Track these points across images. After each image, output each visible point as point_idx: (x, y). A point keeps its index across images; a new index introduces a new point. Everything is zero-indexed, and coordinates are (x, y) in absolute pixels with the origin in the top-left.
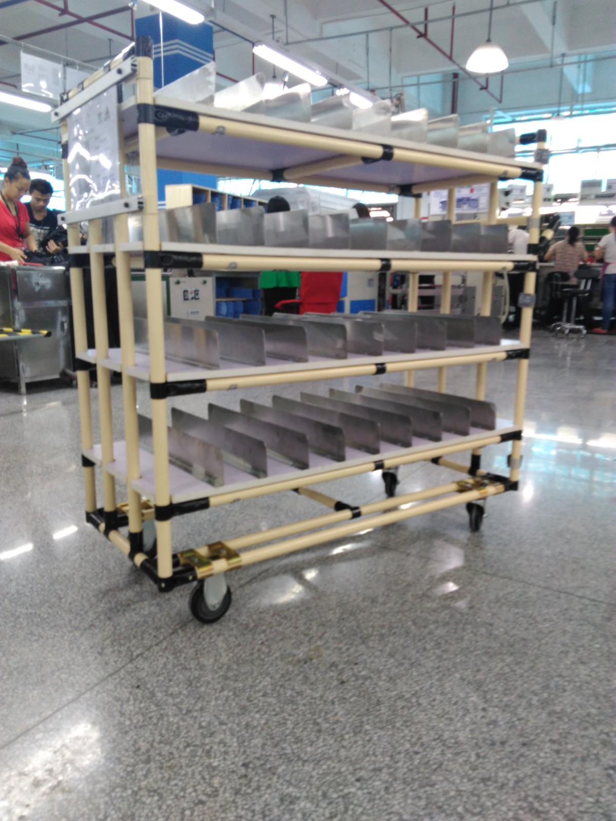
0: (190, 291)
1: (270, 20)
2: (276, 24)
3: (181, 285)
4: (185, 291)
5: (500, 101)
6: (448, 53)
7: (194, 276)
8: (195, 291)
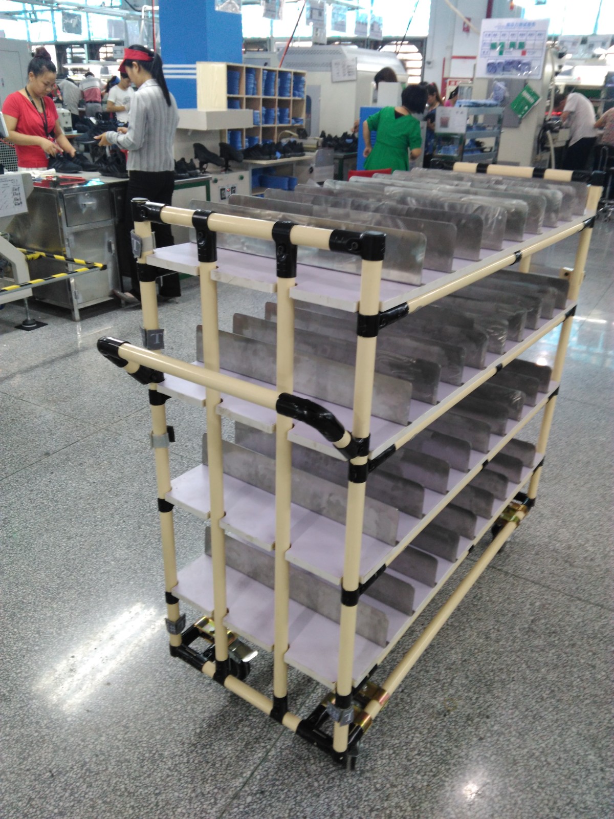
0: (227, 189)
3: (219, 182)
4: (223, 190)
7: (230, 171)
8: (232, 188)
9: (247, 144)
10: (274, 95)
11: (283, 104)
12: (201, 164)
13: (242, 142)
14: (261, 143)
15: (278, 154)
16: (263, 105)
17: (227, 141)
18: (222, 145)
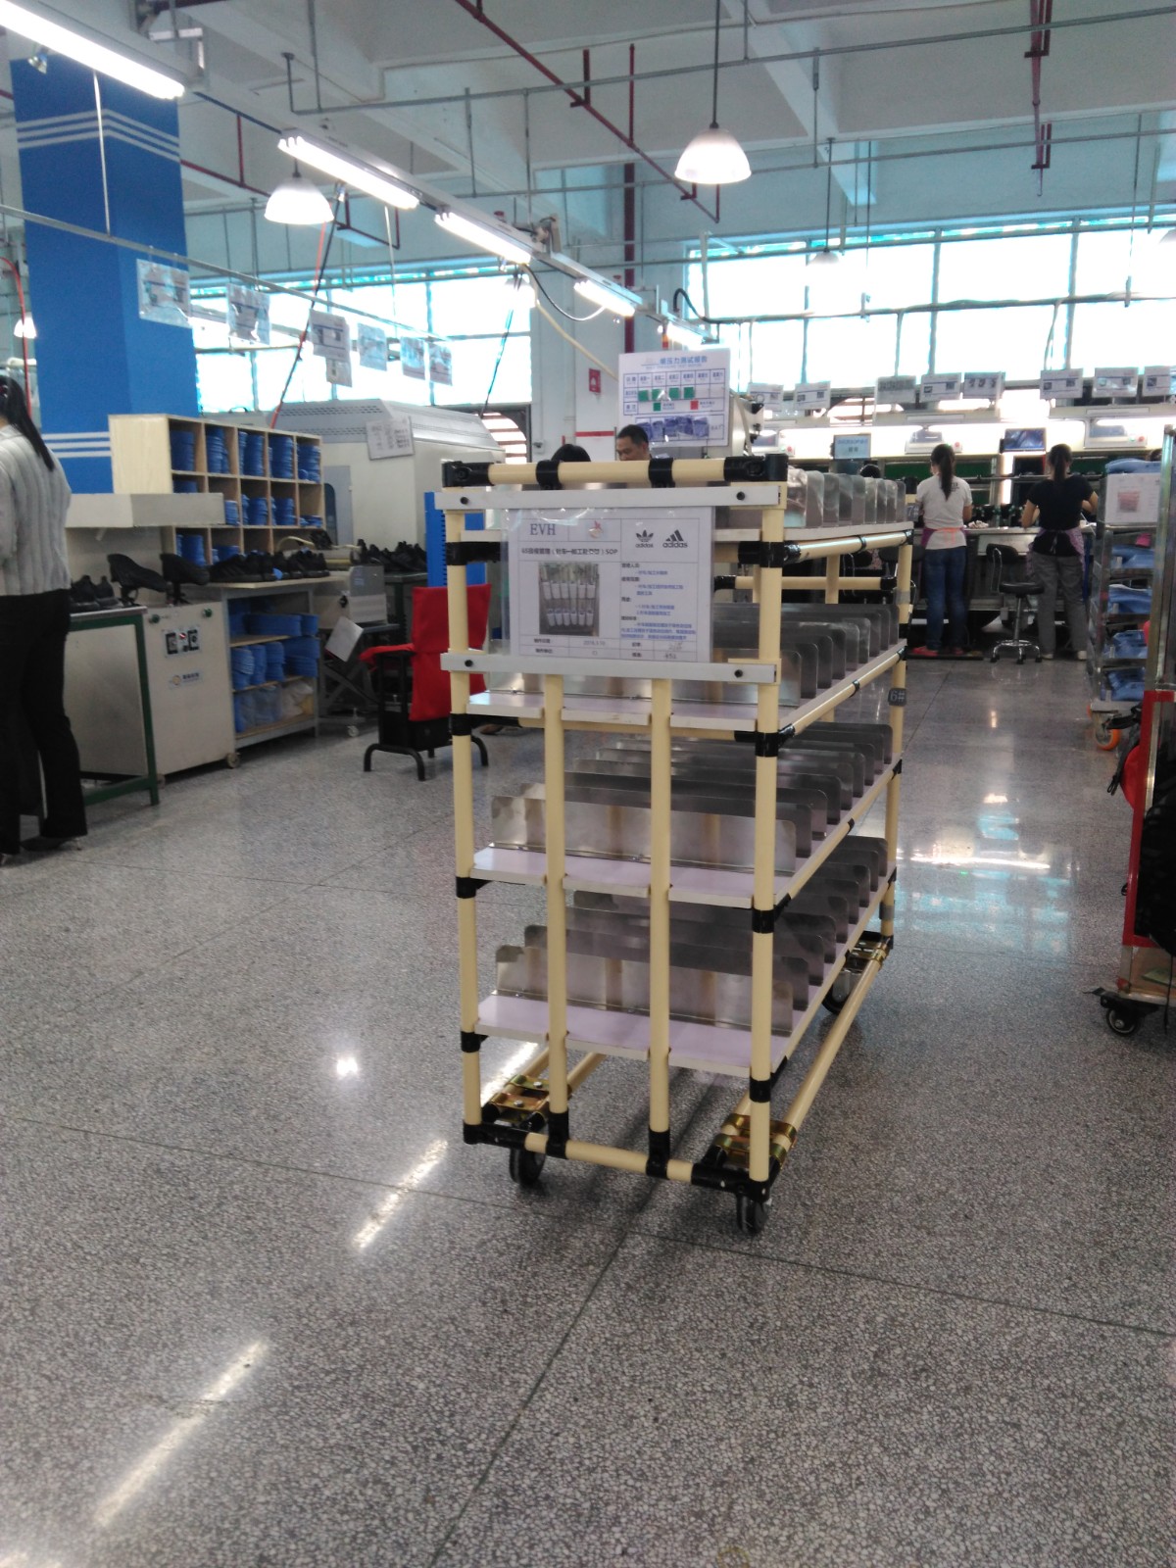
0: (179, 634)
1: (282, 63)
2: (296, 73)
3: (162, 622)
4: (170, 636)
5: (717, 219)
6: (626, 133)
7: (184, 602)
8: (190, 632)
9: (217, 558)
10: (264, 475)
11: (281, 491)
12: (125, 591)
13: (206, 556)
14: (243, 553)
15: (278, 573)
16: (243, 492)
17: (175, 550)
18: (166, 558)
